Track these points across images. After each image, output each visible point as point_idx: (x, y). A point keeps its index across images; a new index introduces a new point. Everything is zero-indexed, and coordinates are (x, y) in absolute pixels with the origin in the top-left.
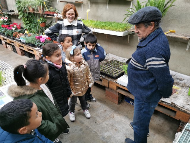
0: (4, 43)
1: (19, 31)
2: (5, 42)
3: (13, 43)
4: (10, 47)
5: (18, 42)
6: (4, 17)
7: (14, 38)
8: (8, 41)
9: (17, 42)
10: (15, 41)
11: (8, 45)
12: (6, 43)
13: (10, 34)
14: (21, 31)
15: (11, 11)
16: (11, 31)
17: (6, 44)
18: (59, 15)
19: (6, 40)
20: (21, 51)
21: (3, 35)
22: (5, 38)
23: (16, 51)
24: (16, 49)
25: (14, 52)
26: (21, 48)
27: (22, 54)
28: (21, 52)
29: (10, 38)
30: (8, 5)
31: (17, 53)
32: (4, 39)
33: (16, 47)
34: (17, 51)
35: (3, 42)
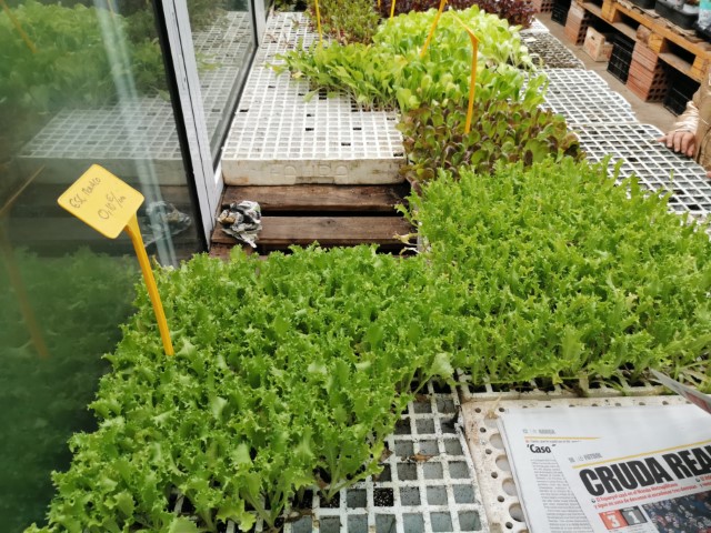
0: (581, 16)
2: (587, 13)
4: (602, 43)
5: (670, 24)
8: (604, 13)
9: (664, 22)
11: (591, 32)
12: (590, 21)
17: (583, 22)
19: (599, 3)
20: (656, 76)
23: (625, 68)
24: (629, 59)
25: (611, 68)
26: (670, 59)
27: (651, 91)
28: (654, 83)
31: (624, 77)
33: (638, 46)
34: (633, 70)
35: (576, 12)
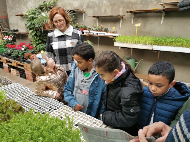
0: (7, 66)
1: (31, 52)
2: (9, 65)
3: (23, 66)
4: (16, 71)
6: (8, 37)
7: (25, 60)
8: (13, 64)
10: (25, 63)
11: (12, 69)
12: (10, 67)
13: (19, 55)
14: (33, 51)
15: (14, 30)
16: (21, 51)
17: (8, 67)
18: (91, 31)
19: (11, 62)
20: (33, 76)
21: (7, 57)
22: (10, 60)
23: (25, 76)
24: (25, 74)
25: (21, 77)
28: (33, 78)
29: (19, 60)
30: (10, 24)
31: (25, 78)
32: (8, 61)
33: (25, 70)
34: (27, 76)
35: (5, 65)
